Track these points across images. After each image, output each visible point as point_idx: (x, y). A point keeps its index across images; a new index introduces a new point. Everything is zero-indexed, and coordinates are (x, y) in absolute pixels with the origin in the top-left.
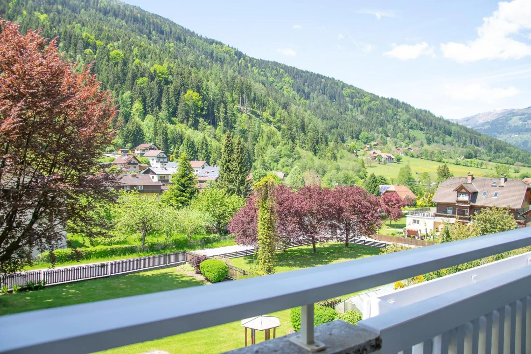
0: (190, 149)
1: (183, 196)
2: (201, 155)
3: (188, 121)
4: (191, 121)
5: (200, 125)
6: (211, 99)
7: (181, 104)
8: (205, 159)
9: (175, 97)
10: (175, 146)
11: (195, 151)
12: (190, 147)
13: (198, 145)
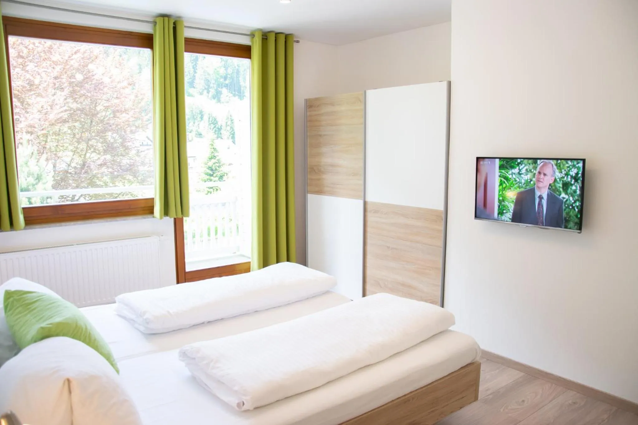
0: (213, 126)
1: (211, 180)
2: (225, 133)
3: (208, 92)
4: (212, 91)
5: (223, 98)
6: (236, 65)
7: (199, 72)
8: (230, 137)
9: (193, 63)
10: (194, 123)
11: (218, 128)
12: (213, 123)
13: (221, 122)
